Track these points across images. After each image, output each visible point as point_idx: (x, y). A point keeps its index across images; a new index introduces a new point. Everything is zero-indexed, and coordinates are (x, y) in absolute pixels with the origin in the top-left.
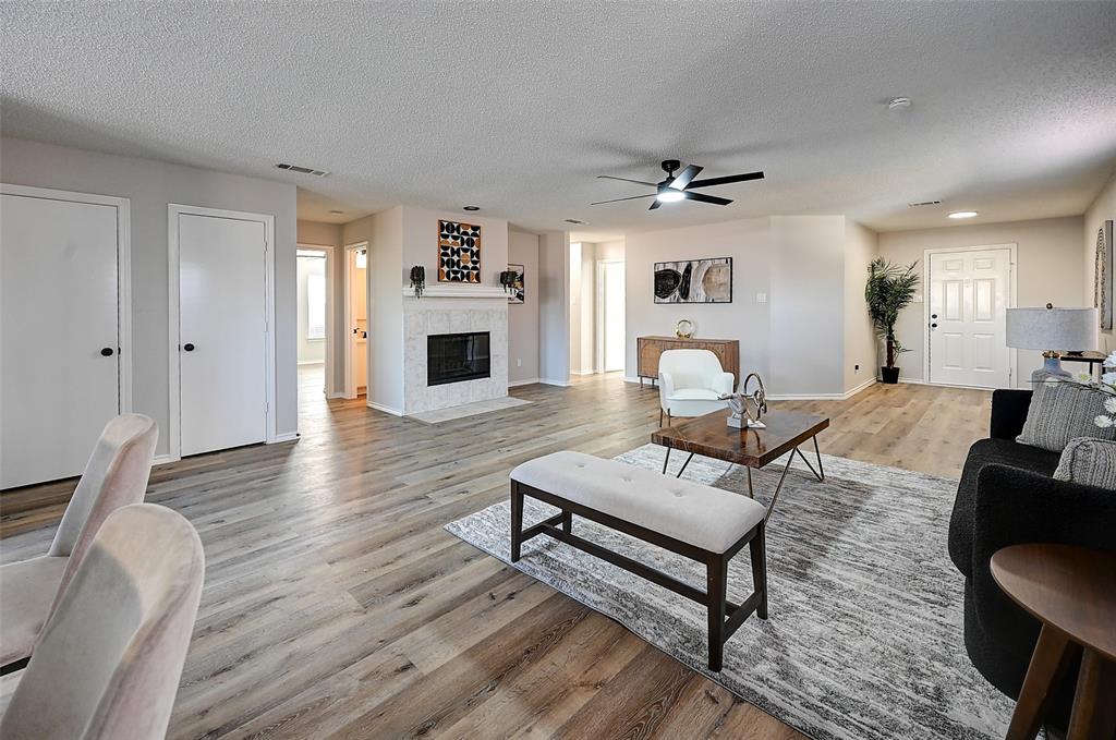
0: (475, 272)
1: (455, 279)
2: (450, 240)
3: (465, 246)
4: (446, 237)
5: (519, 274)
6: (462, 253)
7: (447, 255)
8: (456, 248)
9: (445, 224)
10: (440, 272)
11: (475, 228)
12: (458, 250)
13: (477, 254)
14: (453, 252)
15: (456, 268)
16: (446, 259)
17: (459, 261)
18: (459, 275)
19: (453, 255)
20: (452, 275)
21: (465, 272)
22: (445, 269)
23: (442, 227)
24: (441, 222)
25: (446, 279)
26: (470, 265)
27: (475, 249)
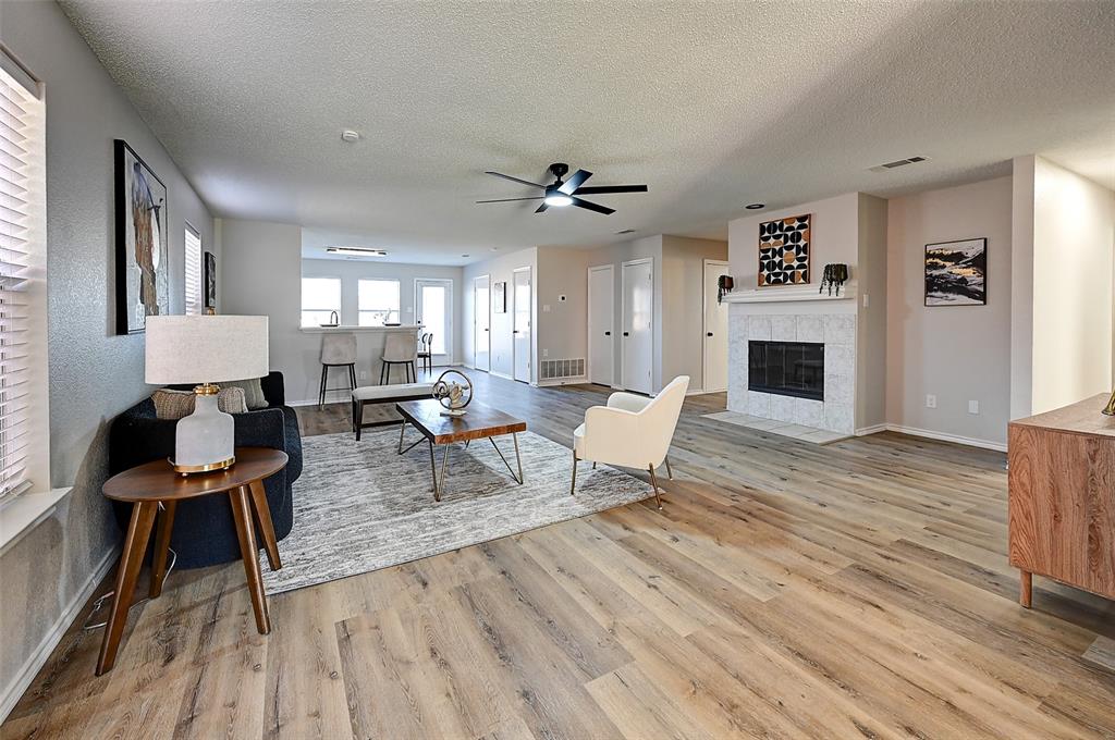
0: (802, 271)
1: (777, 282)
2: (772, 241)
3: (790, 243)
4: (767, 239)
6: (785, 251)
7: (766, 257)
8: (777, 248)
9: (766, 225)
10: (760, 276)
11: (801, 219)
12: (781, 249)
13: (805, 249)
14: (775, 253)
15: (777, 270)
16: (765, 262)
17: (781, 262)
18: (781, 278)
19: (774, 256)
20: (773, 278)
21: (789, 272)
22: (766, 272)
23: (763, 229)
24: (762, 226)
25: (765, 283)
26: (795, 264)
27: (802, 243)
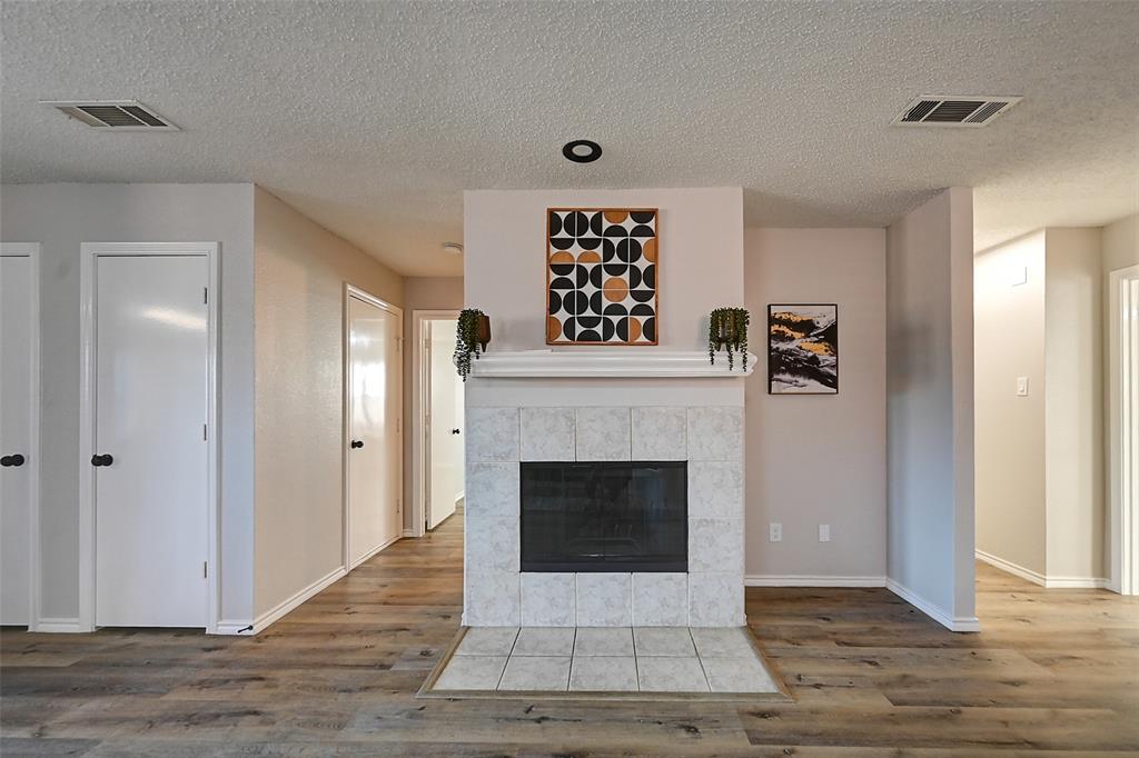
0: (642, 319)
1: (589, 338)
2: (576, 250)
3: (616, 260)
4: (564, 244)
5: (823, 324)
6: (606, 277)
7: (567, 284)
8: (589, 267)
9: (564, 216)
10: (551, 323)
11: (643, 216)
12: (597, 270)
13: (650, 276)
14: (583, 276)
15: (589, 313)
16: (562, 293)
17: (597, 296)
18: (599, 329)
19: (581, 283)
20: (579, 329)
21: (616, 319)
22: (562, 316)
23: (554, 223)
24: (552, 215)
25: (563, 338)
26: (629, 303)
27: (642, 264)
